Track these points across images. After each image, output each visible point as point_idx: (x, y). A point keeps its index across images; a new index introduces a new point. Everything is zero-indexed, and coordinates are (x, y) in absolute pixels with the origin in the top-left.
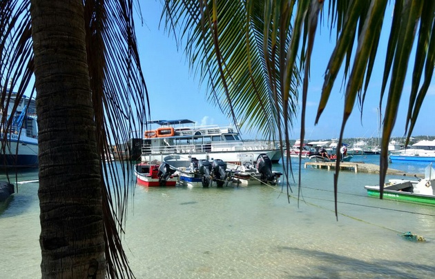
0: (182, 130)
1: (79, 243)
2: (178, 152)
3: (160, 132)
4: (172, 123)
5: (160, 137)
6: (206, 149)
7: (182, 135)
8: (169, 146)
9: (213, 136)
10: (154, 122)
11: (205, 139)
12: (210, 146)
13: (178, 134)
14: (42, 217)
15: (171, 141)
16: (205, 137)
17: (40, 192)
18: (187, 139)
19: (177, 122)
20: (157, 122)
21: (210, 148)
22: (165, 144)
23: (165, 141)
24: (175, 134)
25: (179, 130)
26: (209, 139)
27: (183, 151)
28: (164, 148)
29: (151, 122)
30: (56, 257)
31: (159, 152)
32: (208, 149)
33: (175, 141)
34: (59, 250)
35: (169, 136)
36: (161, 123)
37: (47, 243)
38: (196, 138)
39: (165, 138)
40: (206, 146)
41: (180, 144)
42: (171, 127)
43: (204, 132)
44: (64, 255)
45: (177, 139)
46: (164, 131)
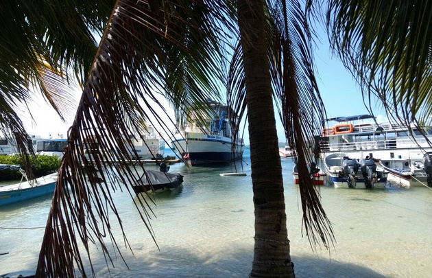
0: (361, 126)
1: (272, 202)
2: (358, 149)
3: (338, 129)
4: (350, 119)
5: (338, 134)
6: (390, 145)
7: (361, 132)
8: (348, 143)
9: (398, 132)
10: (332, 119)
11: (388, 135)
12: (395, 142)
13: (357, 130)
14: (254, 188)
15: (350, 138)
16: (389, 132)
17: (252, 175)
18: (368, 135)
19: (356, 118)
20: (334, 119)
21: (395, 145)
22: (344, 141)
23: (343, 137)
24: (354, 130)
25: (358, 126)
26: (394, 135)
27: (364, 148)
28: (342, 145)
29: (327, 120)
30: (262, 208)
31: (338, 150)
32: (392, 145)
33: (354, 137)
34: (263, 205)
35: (347, 133)
36: (338, 119)
37: (257, 201)
38: (378, 134)
39: (344, 135)
40: (390, 142)
41: (361, 140)
42: (350, 123)
43: (387, 127)
44: (266, 208)
45: (356, 136)
46: (343, 128)
